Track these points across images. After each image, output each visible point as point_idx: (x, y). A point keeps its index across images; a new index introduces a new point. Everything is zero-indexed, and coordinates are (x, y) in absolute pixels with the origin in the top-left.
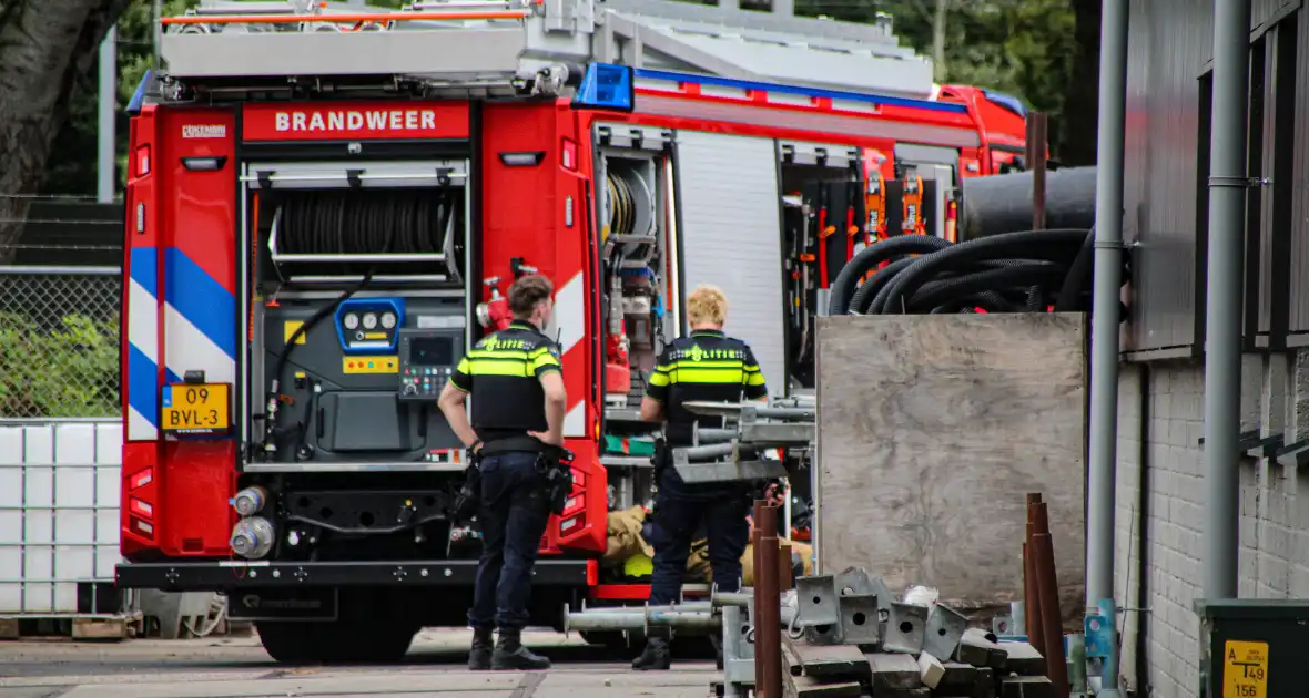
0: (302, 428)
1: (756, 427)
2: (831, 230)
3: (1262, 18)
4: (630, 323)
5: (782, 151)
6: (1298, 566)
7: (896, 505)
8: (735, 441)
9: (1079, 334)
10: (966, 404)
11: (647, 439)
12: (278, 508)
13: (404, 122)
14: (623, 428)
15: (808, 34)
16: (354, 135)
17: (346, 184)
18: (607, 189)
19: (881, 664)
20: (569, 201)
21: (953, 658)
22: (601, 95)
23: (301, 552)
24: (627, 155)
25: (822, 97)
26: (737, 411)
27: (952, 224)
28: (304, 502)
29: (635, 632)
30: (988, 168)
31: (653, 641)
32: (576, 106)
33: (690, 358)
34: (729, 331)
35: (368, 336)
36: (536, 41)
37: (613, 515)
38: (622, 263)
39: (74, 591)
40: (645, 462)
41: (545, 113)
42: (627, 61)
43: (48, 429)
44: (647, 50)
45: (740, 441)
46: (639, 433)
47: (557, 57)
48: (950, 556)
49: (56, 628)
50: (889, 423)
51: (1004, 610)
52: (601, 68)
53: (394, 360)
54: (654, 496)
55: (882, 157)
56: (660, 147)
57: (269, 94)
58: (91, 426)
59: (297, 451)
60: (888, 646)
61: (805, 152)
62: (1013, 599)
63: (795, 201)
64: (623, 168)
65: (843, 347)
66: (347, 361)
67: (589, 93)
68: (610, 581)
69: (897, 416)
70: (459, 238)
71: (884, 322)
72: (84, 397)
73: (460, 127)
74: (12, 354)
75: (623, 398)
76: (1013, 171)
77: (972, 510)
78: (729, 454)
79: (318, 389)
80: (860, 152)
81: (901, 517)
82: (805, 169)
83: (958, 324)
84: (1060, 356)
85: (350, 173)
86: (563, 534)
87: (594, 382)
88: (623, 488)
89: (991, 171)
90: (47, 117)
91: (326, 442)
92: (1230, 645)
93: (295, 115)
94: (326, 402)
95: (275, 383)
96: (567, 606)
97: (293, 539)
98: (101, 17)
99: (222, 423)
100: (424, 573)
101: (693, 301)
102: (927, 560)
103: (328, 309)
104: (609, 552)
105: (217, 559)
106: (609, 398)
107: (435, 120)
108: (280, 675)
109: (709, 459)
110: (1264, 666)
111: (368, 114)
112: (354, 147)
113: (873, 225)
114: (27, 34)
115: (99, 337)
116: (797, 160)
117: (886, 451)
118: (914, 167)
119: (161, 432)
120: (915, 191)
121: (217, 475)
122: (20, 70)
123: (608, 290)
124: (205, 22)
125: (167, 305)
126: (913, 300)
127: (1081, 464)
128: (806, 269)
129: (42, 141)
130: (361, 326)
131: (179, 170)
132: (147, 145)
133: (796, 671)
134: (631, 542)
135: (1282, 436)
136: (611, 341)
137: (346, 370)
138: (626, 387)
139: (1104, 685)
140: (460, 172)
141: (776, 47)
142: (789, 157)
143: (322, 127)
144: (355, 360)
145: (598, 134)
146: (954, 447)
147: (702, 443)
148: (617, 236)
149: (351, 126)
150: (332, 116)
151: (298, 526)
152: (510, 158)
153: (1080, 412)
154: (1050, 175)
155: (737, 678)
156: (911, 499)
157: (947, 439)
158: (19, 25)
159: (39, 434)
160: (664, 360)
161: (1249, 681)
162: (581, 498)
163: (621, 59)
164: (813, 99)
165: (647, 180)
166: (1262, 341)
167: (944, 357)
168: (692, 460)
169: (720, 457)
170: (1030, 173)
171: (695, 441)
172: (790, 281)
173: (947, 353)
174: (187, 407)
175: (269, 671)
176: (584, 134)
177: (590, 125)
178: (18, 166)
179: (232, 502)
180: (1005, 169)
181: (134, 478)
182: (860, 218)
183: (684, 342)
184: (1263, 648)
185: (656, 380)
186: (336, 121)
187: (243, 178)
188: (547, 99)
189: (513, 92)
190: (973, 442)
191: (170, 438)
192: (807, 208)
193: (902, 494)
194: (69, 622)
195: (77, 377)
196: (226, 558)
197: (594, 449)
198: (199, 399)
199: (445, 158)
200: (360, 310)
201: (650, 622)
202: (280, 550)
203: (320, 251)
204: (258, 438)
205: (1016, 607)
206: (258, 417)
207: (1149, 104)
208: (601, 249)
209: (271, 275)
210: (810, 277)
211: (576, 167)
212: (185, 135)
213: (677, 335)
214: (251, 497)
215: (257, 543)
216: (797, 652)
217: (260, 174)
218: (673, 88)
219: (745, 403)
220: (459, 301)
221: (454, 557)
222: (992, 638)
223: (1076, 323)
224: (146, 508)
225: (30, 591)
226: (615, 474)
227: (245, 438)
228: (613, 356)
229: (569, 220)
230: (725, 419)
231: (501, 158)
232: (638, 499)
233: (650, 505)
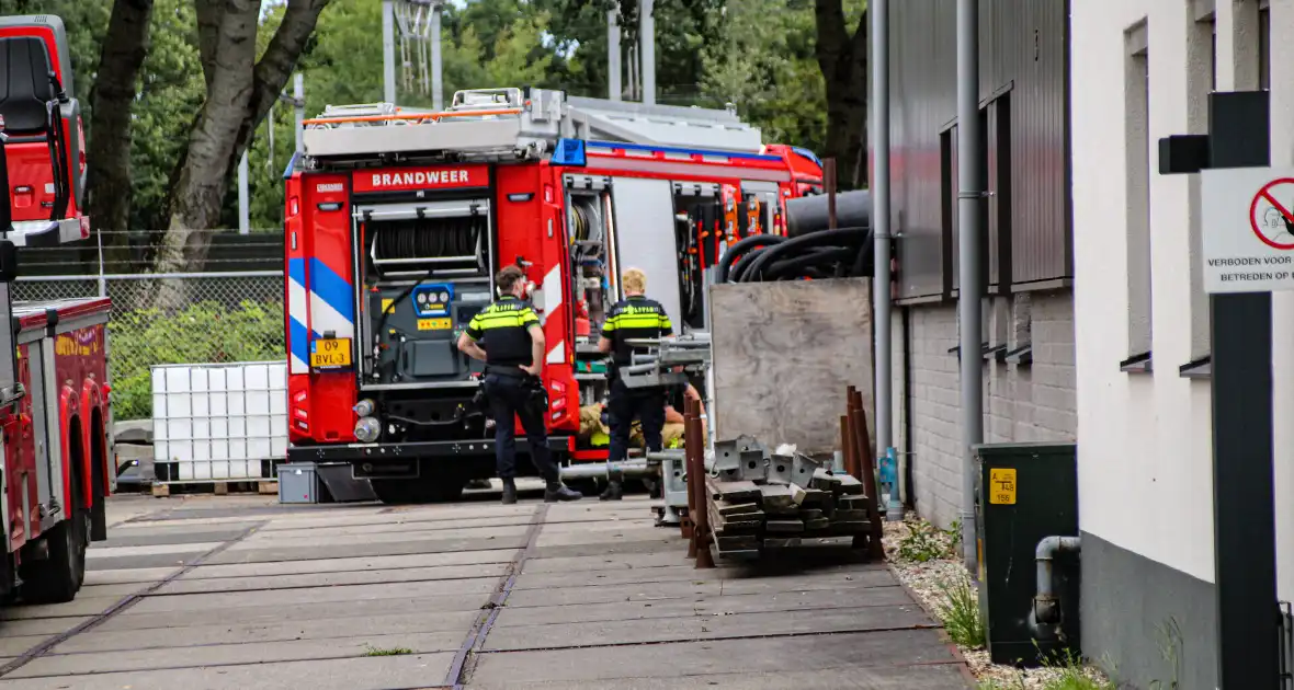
0: (394, 365)
1: (669, 353)
2: (705, 234)
3: (987, 95)
4: (589, 293)
5: (675, 188)
6: (1020, 423)
7: (761, 397)
8: (657, 362)
9: (866, 290)
10: (800, 334)
11: (601, 363)
12: (382, 411)
13: (449, 178)
14: (587, 357)
15: (687, 117)
16: (420, 187)
17: (416, 216)
18: (572, 213)
19: (768, 492)
20: (550, 222)
21: (809, 486)
22: (566, 158)
23: (397, 437)
24: (584, 193)
25: (697, 155)
26: (658, 344)
27: (778, 227)
28: (398, 408)
29: (601, 478)
30: (795, 194)
31: (612, 483)
32: (552, 165)
33: (626, 313)
34: (649, 295)
35: (432, 307)
36: (527, 127)
37: (583, 409)
38: (582, 258)
39: (259, 464)
40: (601, 376)
41: (532, 170)
42: (581, 137)
43: (240, 369)
44: (593, 130)
45: (660, 361)
46: (596, 360)
47: (540, 136)
48: (795, 426)
49: (250, 487)
50: (755, 347)
51: (830, 457)
52: (566, 141)
53: (448, 321)
54: (607, 397)
55: (734, 189)
56: (602, 187)
57: (367, 163)
58: (265, 367)
59: (393, 376)
60: (769, 481)
61: (688, 188)
62: (834, 449)
63: (683, 217)
64: (582, 201)
65: (724, 303)
66: (420, 322)
67: (560, 157)
68: (583, 448)
69: (760, 344)
70: (484, 246)
71: (751, 287)
72: (255, 350)
73: (483, 181)
74: (211, 324)
75: (586, 339)
76: (810, 195)
77: (807, 398)
78: (653, 369)
79: (403, 339)
80: (720, 187)
81: (764, 404)
82: (688, 198)
83: (795, 287)
84: (855, 303)
85: (418, 209)
86: (554, 421)
87: (569, 329)
88: (588, 392)
89: (798, 196)
90: (220, 184)
91: (410, 371)
92: (993, 471)
93: (384, 176)
94: (409, 347)
95: (377, 337)
96: (560, 464)
97: (392, 429)
98: (250, 123)
99: (347, 362)
100: (471, 447)
101: (626, 278)
102: (780, 429)
103: (408, 291)
104: (581, 431)
105: (347, 443)
106: (578, 339)
107: (468, 176)
108: (390, 511)
109: (642, 373)
110: (1014, 482)
111: (428, 174)
112: (420, 194)
113: (731, 229)
114: (206, 133)
115: (263, 313)
116: (684, 192)
117: (754, 364)
118: (754, 195)
119: (311, 368)
120: (755, 209)
121: (344, 394)
122: (204, 157)
123: (575, 274)
124: (329, 122)
125: (311, 292)
126: (767, 273)
127: (870, 368)
128: (691, 258)
129: (218, 198)
130: (428, 301)
131: (315, 212)
132: (296, 197)
133: (716, 497)
134: (594, 425)
135: (1005, 345)
136: (578, 306)
137: (420, 328)
138: (588, 332)
139: (892, 499)
140: (484, 207)
141: (667, 125)
142: (679, 191)
143: (401, 182)
144: (425, 321)
145: (566, 181)
146: (794, 360)
147: (637, 363)
148: (579, 242)
149: (418, 182)
150: (406, 175)
151: (394, 422)
152: (513, 197)
153: (868, 337)
154: (838, 196)
155: (672, 504)
156: (770, 393)
157: (790, 355)
158: (202, 129)
159: (234, 372)
160: (611, 315)
161: (1006, 492)
162: (563, 400)
163: (576, 137)
164: (692, 156)
165: (595, 208)
166: (992, 290)
167: (787, 307)
168: (632, 374)
169: (648, 372)
170: (827, 195)
171: (633, 362)
172: (682, 266)
173: (787, 304)
174: (325, 353)
175: (381, 509)
176: (558, 182)
177: (561, 176)
178: (204, 213)
179: (355, 408)
180: (805, 194)
181: (295, 397)
182: (723, 227)
183: (622, 303)
184: (1012, 472)
185: (607, 327)
186: (409, 178)
187: (354, 215)
188: (534, 161)
189: (514, 157)
190: (805, 357)
191: (316, 372)
192: (690, 221)
193: (764, 390)
194: (256, 484)
195: (252, 338)
196: (353, 442)
197: (570, 369)
198: (333, 348)
199: (474, 198)
200: (427, 292)
201: (610, 472)
202: (384, 437)
203: (401, 257)
204: (368, 370)
205: (837, 454)
206: (368, 357)
207: (905, 151)
208: (570, 248)
209: (373, 272)
210: (694, 263)
211: (553, 202)
212: (318, 190)
213: (617, 300)
214: (365, 405)
215: (371, 432)
216: (714, 486)
217: (364, 212)
218: (608, 152)
219: (662, 339)
220: (486, 284)
221: (488, 437)
222: (830, 473)
223: (864, 285)
224: (303, 414)
225: (233, 465)
226: (583, 384)
227: (361, 370)
228: (579, 314)
229: (550, 233)
230: (650, 349)
231: (508, 197)
232: (597, 399)
233: (604, 402)
